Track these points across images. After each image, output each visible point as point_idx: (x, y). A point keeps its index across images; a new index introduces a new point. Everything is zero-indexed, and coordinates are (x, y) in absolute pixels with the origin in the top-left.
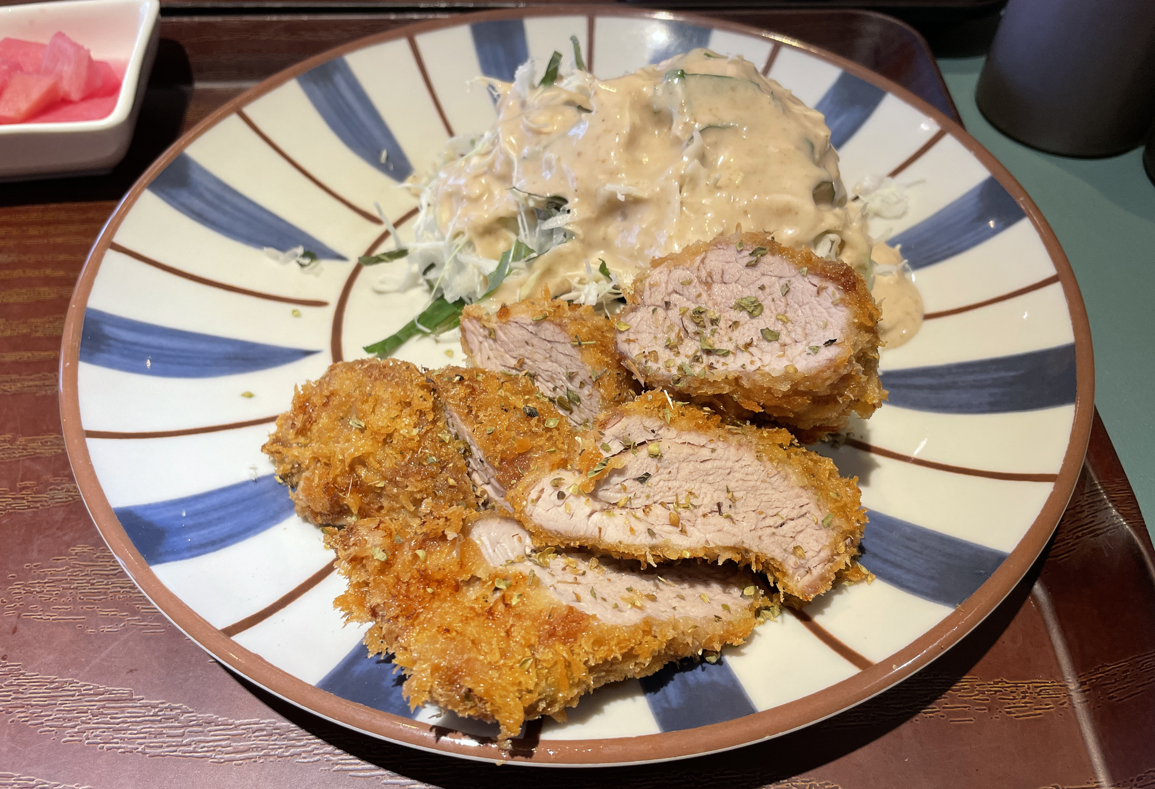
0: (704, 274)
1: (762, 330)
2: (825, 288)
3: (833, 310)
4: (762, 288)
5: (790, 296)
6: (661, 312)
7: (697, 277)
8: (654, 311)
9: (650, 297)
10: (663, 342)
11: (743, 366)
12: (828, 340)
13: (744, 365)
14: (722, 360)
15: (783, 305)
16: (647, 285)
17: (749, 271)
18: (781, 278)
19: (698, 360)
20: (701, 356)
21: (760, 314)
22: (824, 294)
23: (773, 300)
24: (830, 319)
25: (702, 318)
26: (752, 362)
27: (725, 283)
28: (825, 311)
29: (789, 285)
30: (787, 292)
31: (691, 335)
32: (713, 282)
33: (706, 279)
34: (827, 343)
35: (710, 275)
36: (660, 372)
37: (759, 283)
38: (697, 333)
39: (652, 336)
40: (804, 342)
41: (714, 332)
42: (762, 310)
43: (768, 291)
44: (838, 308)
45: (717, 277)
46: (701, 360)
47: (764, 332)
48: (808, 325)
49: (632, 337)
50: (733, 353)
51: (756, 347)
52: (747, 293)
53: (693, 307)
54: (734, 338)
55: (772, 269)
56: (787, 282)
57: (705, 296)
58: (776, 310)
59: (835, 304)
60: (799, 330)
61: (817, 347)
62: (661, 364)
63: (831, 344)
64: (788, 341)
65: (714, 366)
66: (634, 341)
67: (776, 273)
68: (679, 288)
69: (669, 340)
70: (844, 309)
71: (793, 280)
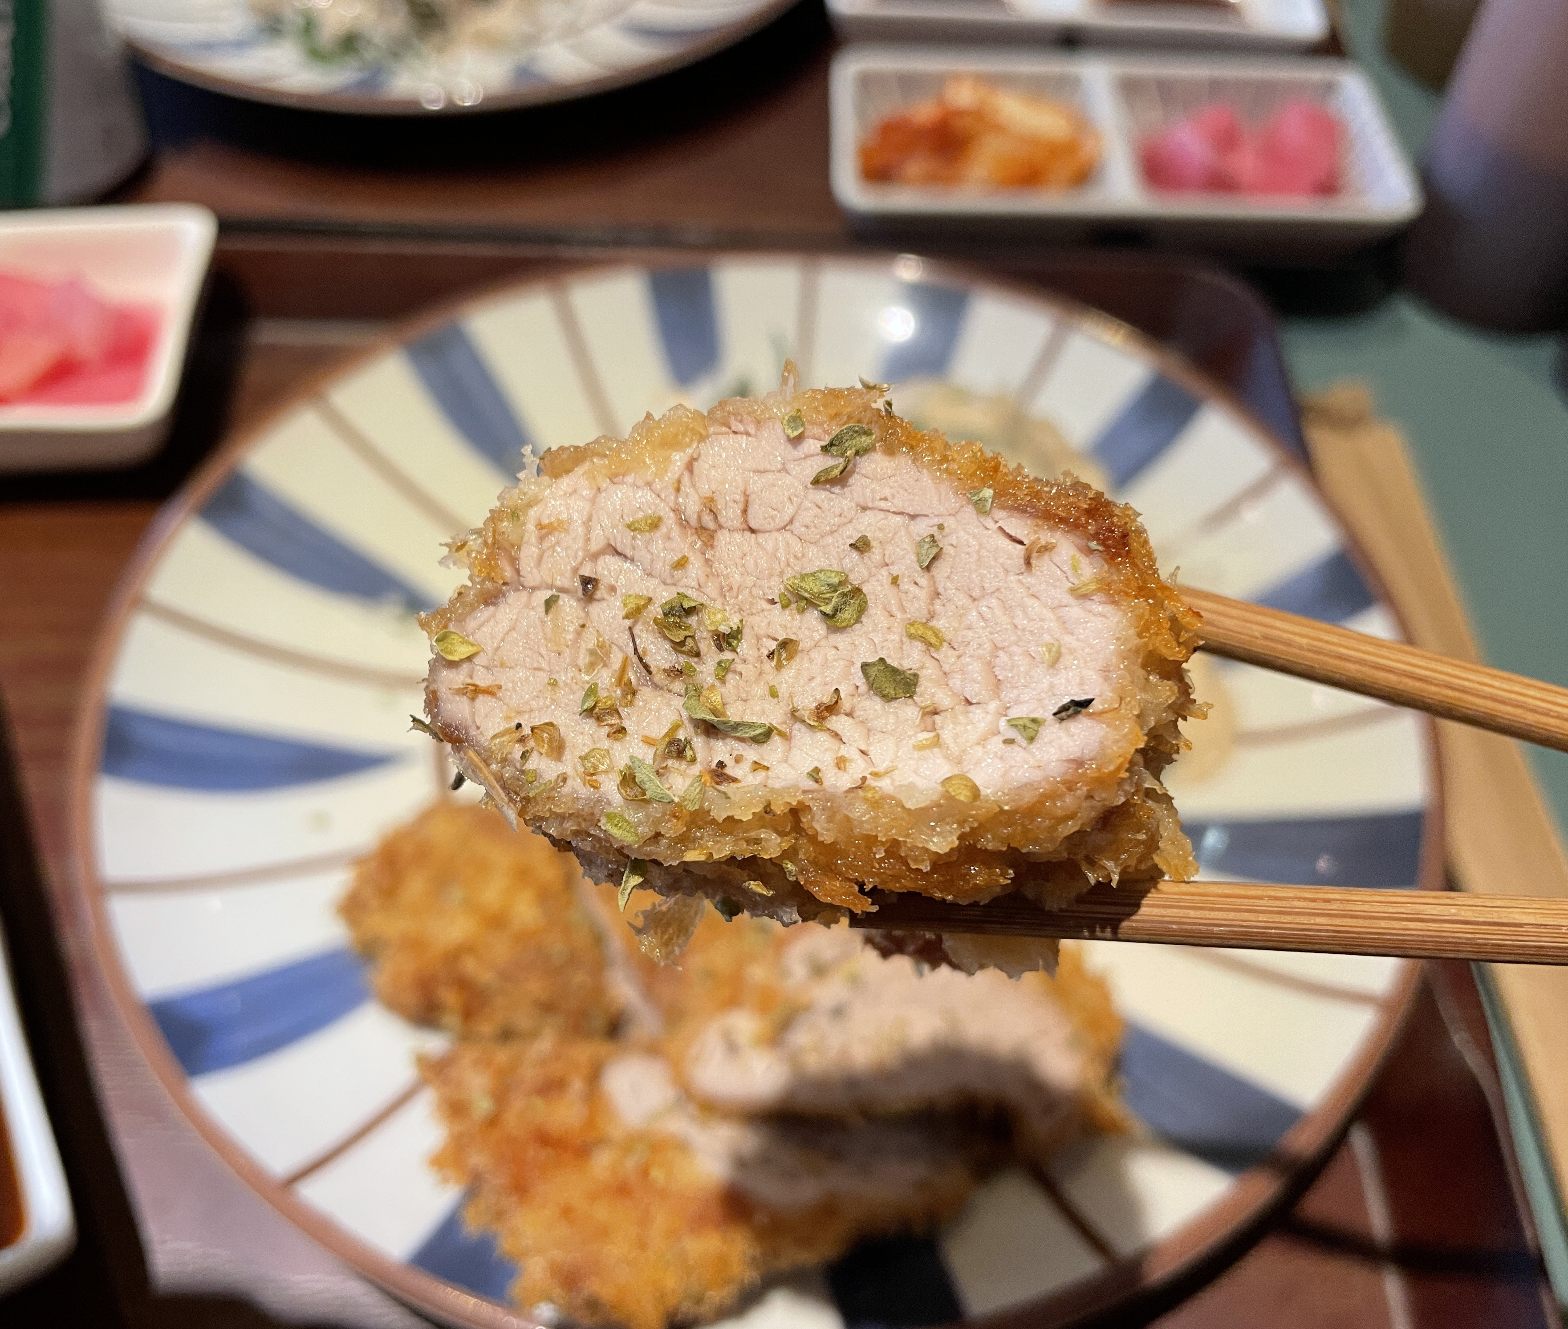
0: (692, 505)
1: (865, 667)
2: (1047, 549)
3: (1075, 611)
4: (861, 546)
5: (942, 570)
6: (569, 605)
7: (676, 511)
8: (549, 604)
9: (540, 561)
10: (575, 699)
11: (815, 775)
12: (1066, 700)
13: (817, 770)
14: (751, 753)
15: (923, 595)
16: (531, 527)
17: (821, 495)
18: (913, 517)
19: (680, 754)
20: (688, 742)
21: (858, 620)
22: (1042, 565)
23: (895, 581)
24: (1067, 639)
25: (688, 628)
26: (841, 763)
27: (753, 531)
28: (1048, 614)
29: (937, 537)
30: (934, 559)
31: (659, 678)
32: (721, 527)
33: (699, 518)
34: (1064, 708)
35: (710, 505)
36: (566, 790)
37: (852, 535)
38: (676, 673)
39: (544, 677)
40: (993, 706)
41: (727, 670)
42: (862, 609)
43: (876, 555)
44: (1089, 604)
45: (730, 514)
46: (689, 753)
47: (873, 672)
48: (1003, 657)
49: (482, 679)
50: (781, 734)
51: (849, 715)
52: (815, 560)
53: (664, 595)
54: (783, 690)
55: (887, 492)
56: (934, 531)
57: (695, 568)
58: (903, 610)
59: (1080, 595)
60: (975, 668)
61: (1034, 721)
62: (569, 765)
63: (1077, 713)
64: (944, 699)
65: (728, 771)
66: (489, 692)
67: (898, 504)
68: (623, 541)
69: (592, 691)
70: (1109, 609)
71: (950, 523)
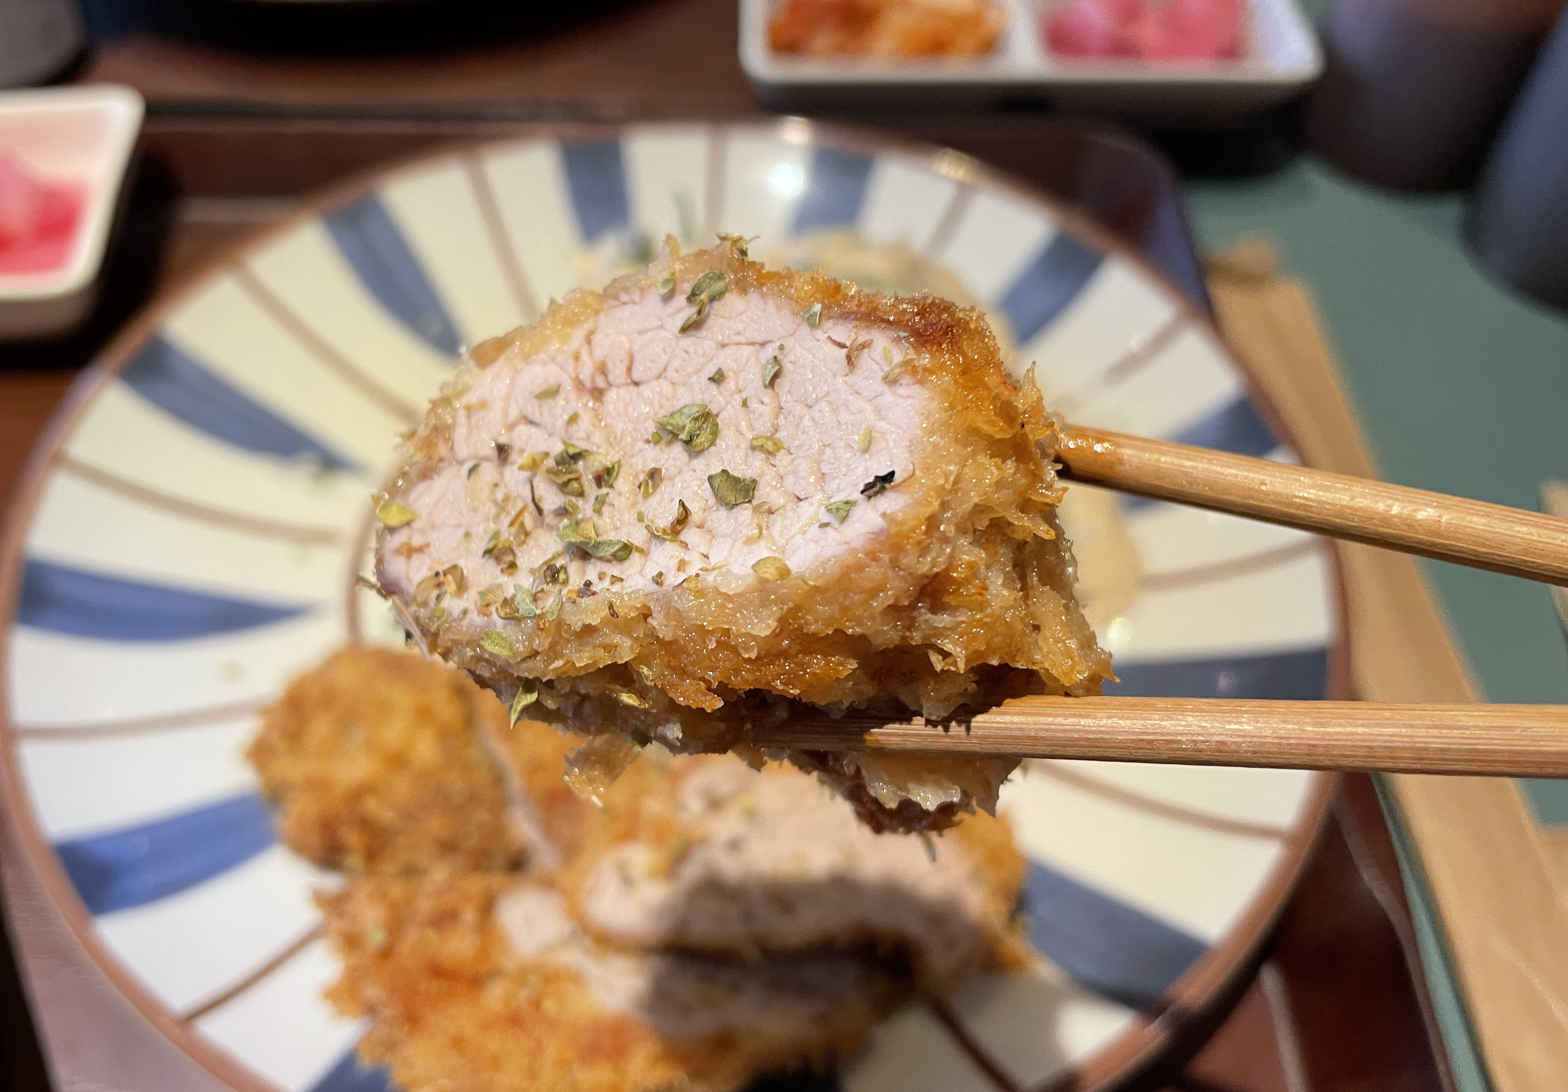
0: (586, 371)
1: (710, 478)
2: (866, 346)
3: (888, 397)
4: (718, 378)
5: (783, 384)
6: (488, 472)
7: (573, 377)
8: (472, 471)
9: (468, 438)
10: (480, 545)
11: (658, 580)
12: (871, 479)
13: (660, 574)
14: (615, 570)
15: (766, 410)
16: (462, 410)
17: (687, 342)
18: (763, 344)
19: (554, 579)
21: (713, 443)
22: (865, 360)
23: (745, 404)
24: (882, 425)
25: (576, 471)
27: (636, 384)
28: (867, 406)
29: (780, 357)
30: (776, 376)
31: (549, 518)
32: (610, 385)
33: (593, 380)
34: (868, 487)
35: (603, 369)
38: (562, 512)
39: (461, 532)
40: (816, 496)
41: (603, 503)
42: (715, 432)
43: (730, 384)
44: (902, 391)
45: (617, 373)
46: (562, 576)
47: (716, 483)
48: (828, 451)
49: (416, 542)
50: (640, 550)
51: (700, 526)
52: (684, 397)
53: (557, 448)
54: (648, 511)
55: (740, 327)
56: (777, 353)
57: (585, 421)
58: (752, 428)
59: (891, 381)
60: (804, 466)
62: (470, 600)
63: (883, 490)
64: (777, 498)
65: (593, 588)
66: (420, 550)
67: (749, 336)
69: (496, 535)
70: (916, 390)
71: (790, 343)
